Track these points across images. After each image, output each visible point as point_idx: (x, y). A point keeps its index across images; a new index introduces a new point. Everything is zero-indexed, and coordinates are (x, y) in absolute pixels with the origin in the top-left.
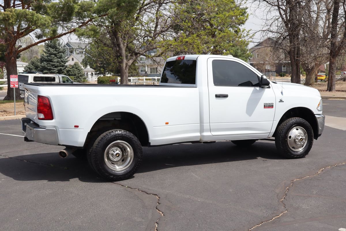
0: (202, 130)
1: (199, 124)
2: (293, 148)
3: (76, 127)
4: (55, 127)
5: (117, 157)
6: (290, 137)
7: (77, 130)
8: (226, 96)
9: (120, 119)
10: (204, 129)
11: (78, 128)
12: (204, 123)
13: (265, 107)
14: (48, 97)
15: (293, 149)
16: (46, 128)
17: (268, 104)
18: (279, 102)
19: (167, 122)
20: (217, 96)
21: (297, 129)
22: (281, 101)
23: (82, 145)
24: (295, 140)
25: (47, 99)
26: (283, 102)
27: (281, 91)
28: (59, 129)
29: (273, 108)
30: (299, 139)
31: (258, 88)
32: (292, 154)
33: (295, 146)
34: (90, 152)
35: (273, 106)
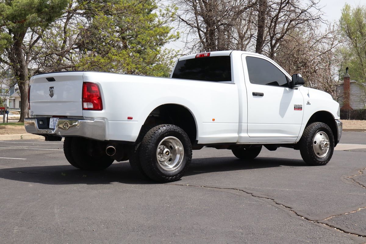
0: (240, 131)
1: (238, 124)
2: (318, 154)
3: (130, 118)
4: (103, 118)
5: (167, 155)
6: (315, 142)
7: (130, 122)
8: (261, 95)
9: (157, 116)
10: (242, 129)
11: (132, 120)
12: (242, 123)
13: (295, 108)
14: (99, 85)
15: (318, 156)
16: (94, 120)
17: (297, 106)
18: (307, 104)
19: (214, 118)
20: (254, 94)
21: (321, 134)
22: (308, 103)
23: (134, 140)
24: (320, 146)
25: (97, 86)
26: (310, 104)
27: (307, 93)
28: (109, 121)
29: (302, 110)
30: (324, 144)
31: (287, 89)
32: (317, 160)
33: (320, 152)
34: (136, 150)
35: (302, 108)
